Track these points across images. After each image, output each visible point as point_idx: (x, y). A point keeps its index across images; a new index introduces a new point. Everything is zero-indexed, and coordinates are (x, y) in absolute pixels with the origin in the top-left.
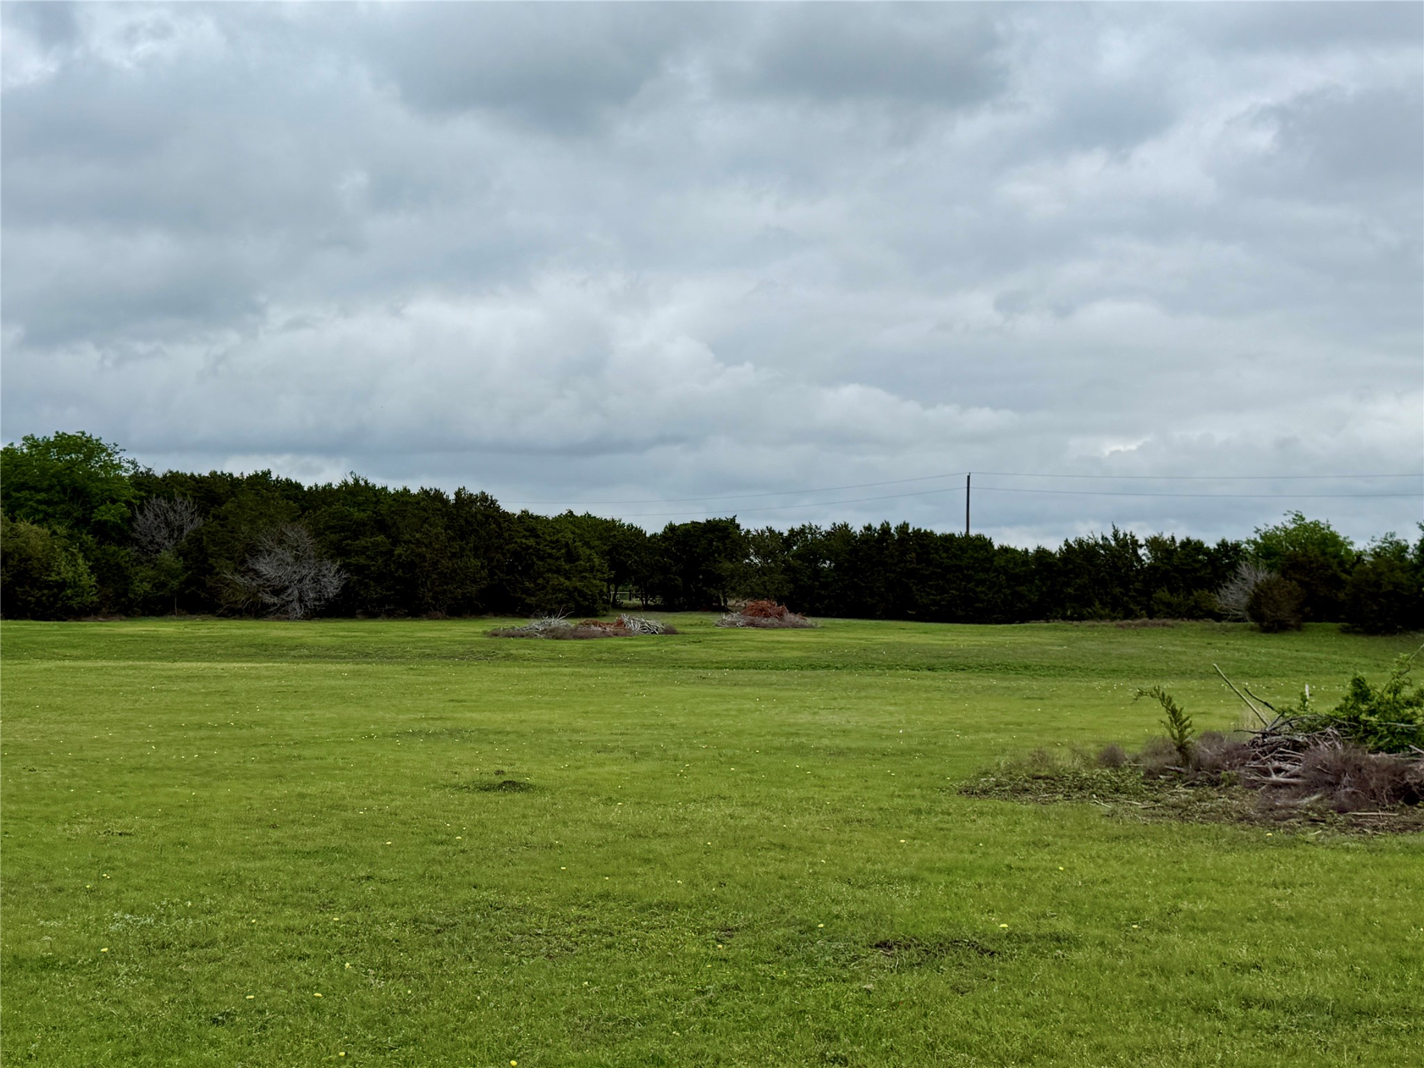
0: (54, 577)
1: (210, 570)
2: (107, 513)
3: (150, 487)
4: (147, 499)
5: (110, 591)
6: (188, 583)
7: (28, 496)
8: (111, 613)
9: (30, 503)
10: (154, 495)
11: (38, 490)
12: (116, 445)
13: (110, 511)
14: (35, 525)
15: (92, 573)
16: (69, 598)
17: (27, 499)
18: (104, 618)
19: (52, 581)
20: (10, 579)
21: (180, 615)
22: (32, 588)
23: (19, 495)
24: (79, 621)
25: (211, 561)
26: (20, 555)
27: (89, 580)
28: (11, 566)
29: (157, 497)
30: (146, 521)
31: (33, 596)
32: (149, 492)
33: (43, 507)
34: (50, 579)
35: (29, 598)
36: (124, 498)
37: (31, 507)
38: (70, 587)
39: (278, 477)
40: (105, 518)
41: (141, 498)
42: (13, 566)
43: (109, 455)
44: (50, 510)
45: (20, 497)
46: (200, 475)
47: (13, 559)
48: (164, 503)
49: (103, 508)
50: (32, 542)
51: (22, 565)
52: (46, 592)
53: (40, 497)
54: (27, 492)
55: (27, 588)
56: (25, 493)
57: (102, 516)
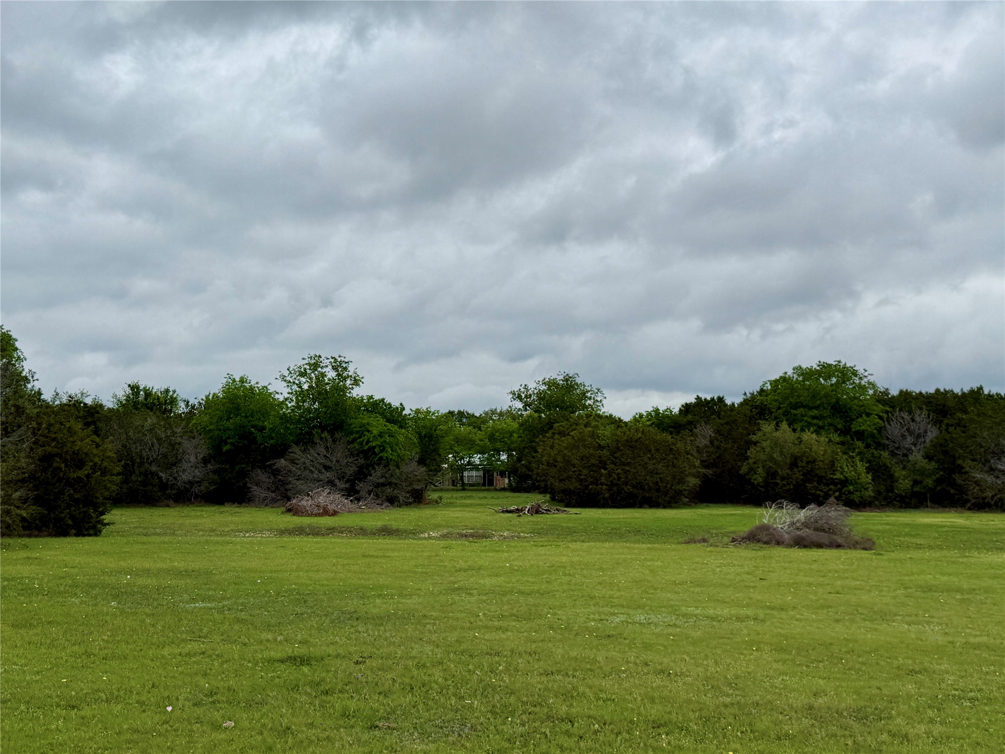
0: (838, 476)
1: (960, 470)
2: (864, 424)
3: (893, 403)
4: (891, 413)
5: (882, 488)
6: (938, 481)
7: (803, 412)
8: (882, 505)
9: (805, 418)
10: (898, 409)
11: (811, 408)
12: (866, 371)
13: (866, 422)
14: (814, 434)
15: (868, 473)
16: (850, 492)
17: (802, 416)
18: (879, 509)
19: (836, 479)
20: (801, 477)
21: (932, 508)
22: (819, 484)
23: (796, 412)
24: (860, 511)
25: (960, 462)
26: (808, 458)
27: (867, 478)
28: (801, 467)
29: (901, 410)
30: (894, 430)
31: (821, 491)
32: (893, 407)
33: (815, 421)
34: (835, 477)
35: (818, 492)
36: (875, 412)
37: (806, 421)
38: (852, 484)
39: (990, 391)
40: (863, 428)
41: (887, 412)
42: (803, 467)
43: (861, 378)
44: (821, 424)
45: (797, 414)
46: (927, 393)
47: (802, 461)
48: (906, 415)
49: (860, 420)
50: (814, 448)
51: (809, 466)
52: (832, 487)
53: (815, 412)
54: (802, 409)
55: (815, 484)
56: (801, 411)
57: (860, 426)
